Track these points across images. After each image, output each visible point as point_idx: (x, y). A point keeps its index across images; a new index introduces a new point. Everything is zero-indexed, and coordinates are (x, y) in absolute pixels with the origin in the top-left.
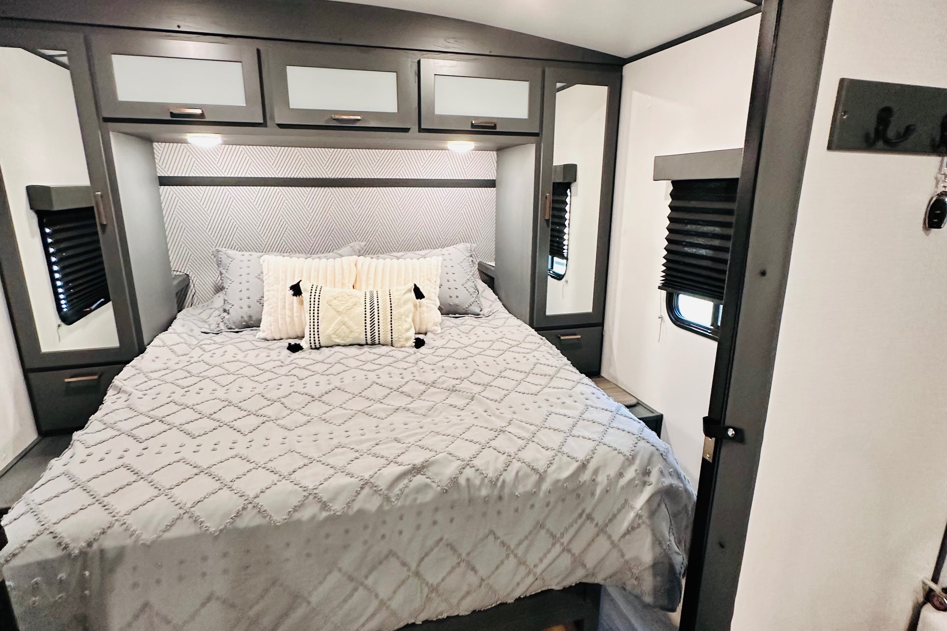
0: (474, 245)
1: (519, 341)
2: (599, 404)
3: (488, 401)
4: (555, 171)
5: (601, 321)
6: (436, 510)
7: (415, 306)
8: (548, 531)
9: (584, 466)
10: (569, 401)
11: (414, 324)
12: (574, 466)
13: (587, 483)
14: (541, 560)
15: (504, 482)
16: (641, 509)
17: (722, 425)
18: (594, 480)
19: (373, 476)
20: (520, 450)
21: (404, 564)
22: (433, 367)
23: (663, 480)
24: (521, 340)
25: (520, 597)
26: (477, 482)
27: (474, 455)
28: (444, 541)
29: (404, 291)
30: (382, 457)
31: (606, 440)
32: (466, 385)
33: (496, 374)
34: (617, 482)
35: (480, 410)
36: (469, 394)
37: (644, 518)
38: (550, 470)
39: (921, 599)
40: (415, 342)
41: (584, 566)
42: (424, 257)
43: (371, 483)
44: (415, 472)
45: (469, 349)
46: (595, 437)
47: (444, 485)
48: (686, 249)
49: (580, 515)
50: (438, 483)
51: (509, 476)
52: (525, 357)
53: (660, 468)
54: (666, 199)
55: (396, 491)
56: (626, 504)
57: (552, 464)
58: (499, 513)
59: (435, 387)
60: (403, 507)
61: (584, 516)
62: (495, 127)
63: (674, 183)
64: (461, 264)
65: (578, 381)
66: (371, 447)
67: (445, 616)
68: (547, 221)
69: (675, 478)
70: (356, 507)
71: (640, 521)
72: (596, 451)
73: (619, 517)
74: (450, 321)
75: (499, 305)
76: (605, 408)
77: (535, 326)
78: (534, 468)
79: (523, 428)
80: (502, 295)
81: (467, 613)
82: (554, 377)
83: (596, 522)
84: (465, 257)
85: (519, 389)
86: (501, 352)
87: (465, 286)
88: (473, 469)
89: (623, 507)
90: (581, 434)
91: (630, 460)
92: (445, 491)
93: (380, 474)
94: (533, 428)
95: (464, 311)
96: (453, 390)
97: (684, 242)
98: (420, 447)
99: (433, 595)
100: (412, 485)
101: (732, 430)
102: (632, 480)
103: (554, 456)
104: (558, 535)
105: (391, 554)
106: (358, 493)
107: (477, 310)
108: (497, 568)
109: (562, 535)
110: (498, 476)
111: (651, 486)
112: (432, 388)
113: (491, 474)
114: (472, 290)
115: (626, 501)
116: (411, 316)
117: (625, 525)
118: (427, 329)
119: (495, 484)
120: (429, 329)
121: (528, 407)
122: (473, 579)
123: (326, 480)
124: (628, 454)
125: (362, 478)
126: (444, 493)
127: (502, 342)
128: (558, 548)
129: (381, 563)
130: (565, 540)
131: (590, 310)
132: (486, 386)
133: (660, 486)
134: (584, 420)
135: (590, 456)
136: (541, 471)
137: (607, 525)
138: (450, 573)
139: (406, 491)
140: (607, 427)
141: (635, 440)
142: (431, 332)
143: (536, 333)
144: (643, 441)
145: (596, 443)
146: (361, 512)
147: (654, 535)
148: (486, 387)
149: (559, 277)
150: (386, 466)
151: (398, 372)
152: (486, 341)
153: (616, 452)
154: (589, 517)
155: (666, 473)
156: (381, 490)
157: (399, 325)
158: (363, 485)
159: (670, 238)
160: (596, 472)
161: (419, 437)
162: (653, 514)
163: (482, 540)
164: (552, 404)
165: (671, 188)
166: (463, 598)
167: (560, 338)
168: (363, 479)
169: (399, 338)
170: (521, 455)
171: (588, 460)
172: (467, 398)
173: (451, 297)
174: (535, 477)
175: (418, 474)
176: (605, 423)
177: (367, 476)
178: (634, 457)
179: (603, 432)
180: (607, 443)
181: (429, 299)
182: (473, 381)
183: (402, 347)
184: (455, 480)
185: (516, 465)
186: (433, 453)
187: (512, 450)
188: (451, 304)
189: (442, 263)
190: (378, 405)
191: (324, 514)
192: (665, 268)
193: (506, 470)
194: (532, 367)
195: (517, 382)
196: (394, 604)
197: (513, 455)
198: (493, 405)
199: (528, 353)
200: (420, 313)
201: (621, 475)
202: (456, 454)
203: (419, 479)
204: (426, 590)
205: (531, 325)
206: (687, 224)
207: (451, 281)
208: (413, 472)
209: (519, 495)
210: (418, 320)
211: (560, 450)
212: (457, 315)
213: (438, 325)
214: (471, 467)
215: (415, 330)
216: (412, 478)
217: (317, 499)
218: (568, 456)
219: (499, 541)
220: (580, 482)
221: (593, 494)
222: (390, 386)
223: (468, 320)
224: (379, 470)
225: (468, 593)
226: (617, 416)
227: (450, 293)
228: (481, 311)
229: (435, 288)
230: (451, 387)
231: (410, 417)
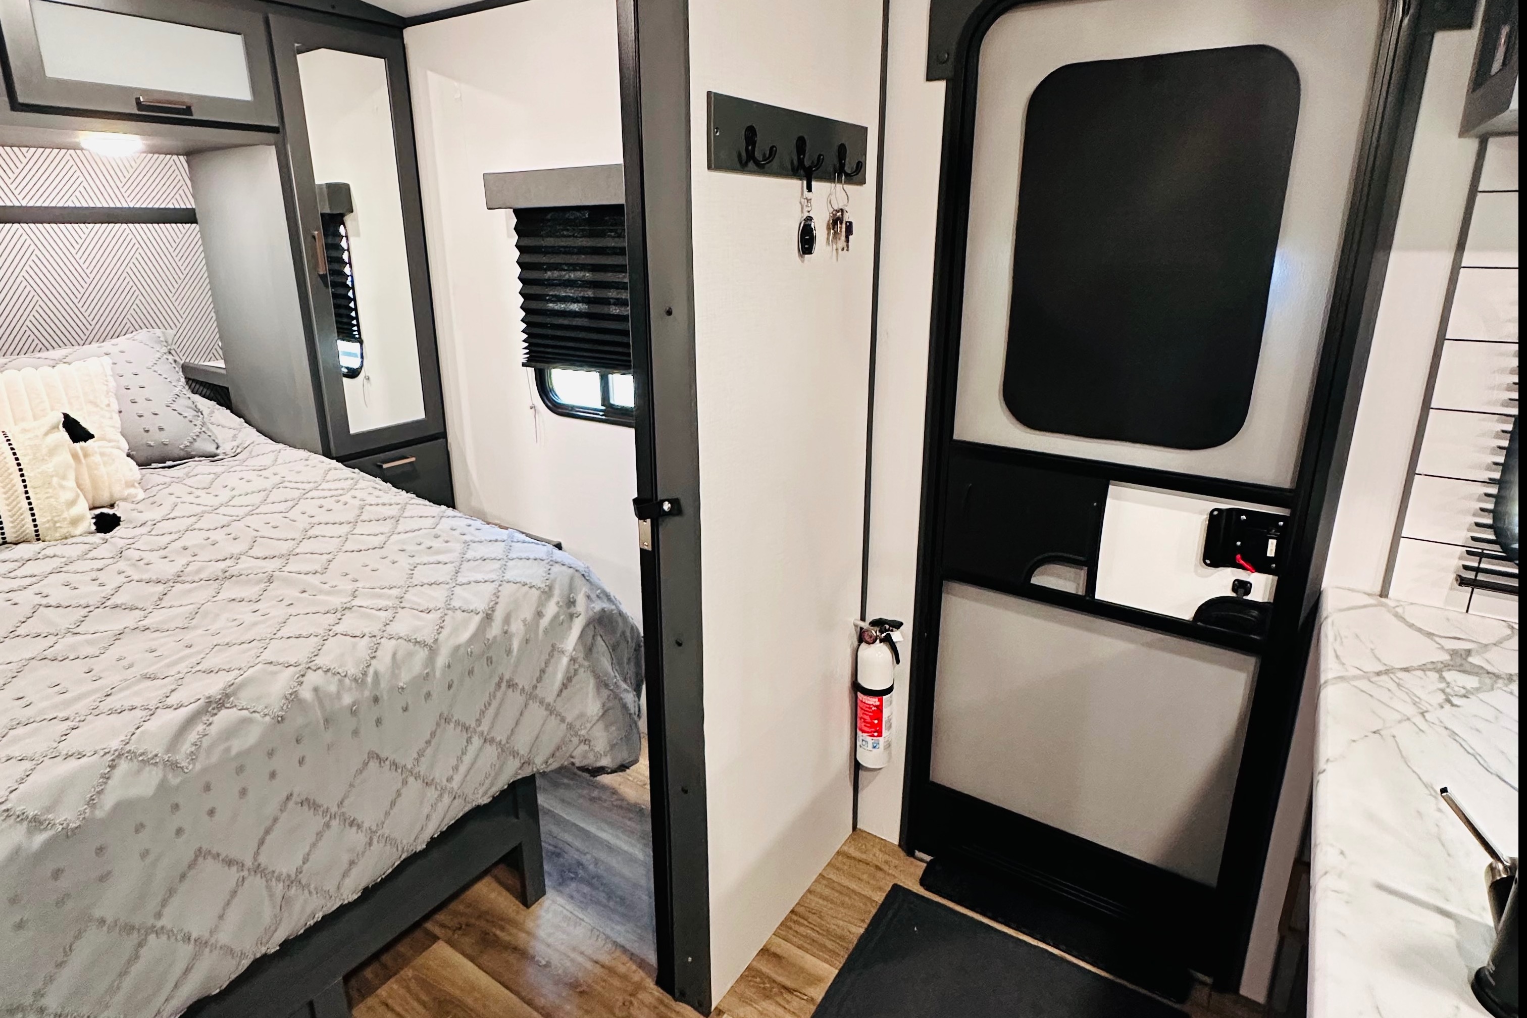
0: (171, 333)
1: (315, 482)
2: (480, 536)
3: (302, 576)
4: (321, 193)
5: (442, 430)
6: (271, 754)
7: (75, 456)
8: (457, 723)
9: (488, 617)
10: (436, 544)
11: (82, 490)
12: (477, 619)
13: (498, 639)
14: (456, 768)
15: (376, 674)
16: (574, 650)
17: (654, 502)
18: (506, 633)
19: (130, 739)
20: (388, 624)
21: (230, 862)
22: (162, 553)
23: (593, 605)
24: (319, 479)
25: (432, 838)
26: (333, 688)
27: (313, 653)
28: (294, 798)
29: (44, 429)
30: (133, 708)
31: (508, 576)
32: (246, 564)
33: (298, 536)
34: (538, 626)
35: (292, 593)
36: (261, 575)
37: (579, 660)
38: (442, 637)
39: (856, 643)
40: (95, 524)
41: (515, 754)
42: (64, 361)
43: (128, 752)
44: (214, 709)
45: (222, 510)
46: (493, 576)
47: (275, 710)
48: (551, 305)
49: (499, 685)
50: (262, 711)
51: (382, 664)
52: (338, 502)
53: (586, 592)
54: (509, 236)
55: (186, 747)
56: (554, 651)
57: (442, 627)
58: (379, 722)
59: (183, 582)
60: (205, 770)
61: (504, 685)
62: (188, 110)
63: (517, 212)
64: (155, 368)
65: (441, 515)
66: (97, 704)
67: (319, 916)
68: (323, 277)
69: (606, 601)
70: (108, 801)
71: (577, 666)
72: (499, 594)
73: (550, 670)
74: (157, 476)
75: (250, 433)
76: (494, 538)
77: (334, 455)
78: (418, 640)
79: (380, 596)
80: (255, 416)
81: (355, 897)
82: (401, 518)
83: (520, 686)
84: (158, 355)
85: (349, 546)
86: (290, 504)
87: (174, 406)
88: (320, 671)
89: (551, 655)
90: (472, 579)
91: (547, 593)
92: (280, 719)
93: (142, 732)
94: (395, 592)
95: (182, 454)
96: (227, 577)
97: (548, 295)
98: (204, 672)
99: (293, 891)
100: (213, 730)
101: (667, 503)
102: (556, 617)
103: (442, 617)
104: (473, 725)
105: (200, 853)
106: (106, 777)
107: (211, 448)
108: (393, 804)
109: (479, 722)
110: (365, 669)
111: (580, 617)
112: (178, 586)
113: (352, 670)
114: (190, 414)
115: (553, 646)
116: (72, 475)
117: (560, 677)
118: (112, 496)
119: (364, 682)
120: (117, 495)
121: (375, 566)
122: (356, 838)
123: (21, 781)
124: (543, 586)
125: (107, 751)
126: (279, 722)
127: (286, 487)
128: (476, 742)
129: (183, 876)
130: (485, 727)
131: (421, 415)
132: (288, 556)
133: (591, 613)
134: (469, 561)
135: (494, 602)
136: (430, 641)
137: (535, 687)
138: (314, 845)
139: (206, 742)
140: (505, 560)
141: (547, 566)
142: (125, 499)
143: (340, 465)
144: (557, 565)
145: (497, 583)
146: (121, 808)
147: (597, 677)
148: (287, 558)
149: (353, 374)
150: (148, 718)
151: (87, 577)
152: (253, 492)
153: (526, 587)
154: (511, 685)
155: (593, 596)
156: (156, 755)
157: (47, 498)
158: (113, 760)
159: (526, 291)
160: (507, 620)
161: (194, 660)
162: (589, 651)
163: (360, 771)
164: (413, 554)
165: (514, 220)
166: (345, 875)
167: (381, 466)
168: (108, 753)
169: (56, 522)
170: (393, 629)
171: (492, 607)
172: (260, 581)
173: (147, 431)
174: (423, 654)
175: (219, 709)
176: (500, 557)
177: (115, 744)
178: (551, 588)
179: (500, 569)
180: (512, 579)
181: (103, 439)
182: (259, 555)
183: (66, 538)
184: (293, 697)
185: (388, 647)
186: (236, 673)
187: (375, 628)
188: (152, 444)
189: (112, 369)
190: (70, 639)
191: (40, 839)
192: (526, 336)
193: (374, 657)
194: (357, 512)
195: (341, 538)
196: (224, 937)
197: (379, 634)
198: (315, 580)
199: (341, 495)
200: (89, 467)
201: (539, 614)
202: (281, 661)
203: (225, 717)
204: (279, 889)
205: (327, 454)
206: (546, 270)
207: (141, 400)
208: (210, 709)
209: (405, 686)
210: (87, 482)
211: (449, 607)
212: (169, 463)
213: (136, 485)
214: (315, 671)
215: (87, 501)
216: (211, 720)
217: (13, 817)
218: (463, 611)
219: (388, 763)
220: (489, 640)
221: (509, 652)
222: (83, 602)
223: (199, 467)
224: (138, 728)
225: (352, 863)
226: (513, 544)
227: (145, 423)
228: (217, 448)
229: (111, 418)
230: (220, 574)
231: (154, 639)
